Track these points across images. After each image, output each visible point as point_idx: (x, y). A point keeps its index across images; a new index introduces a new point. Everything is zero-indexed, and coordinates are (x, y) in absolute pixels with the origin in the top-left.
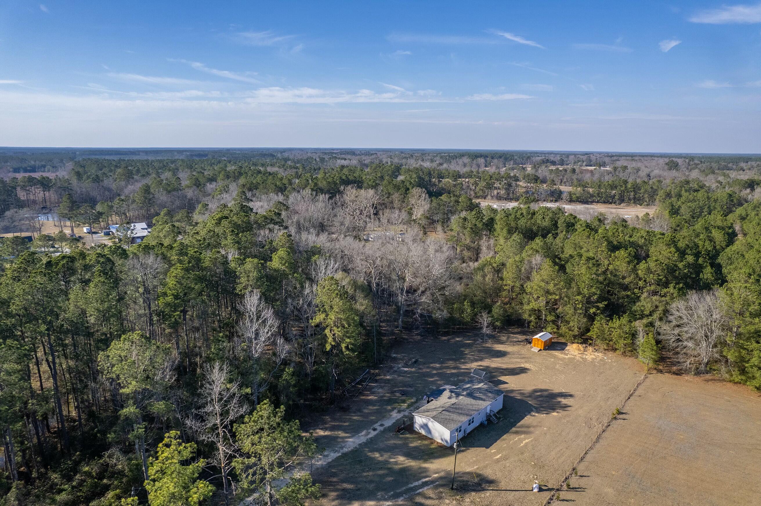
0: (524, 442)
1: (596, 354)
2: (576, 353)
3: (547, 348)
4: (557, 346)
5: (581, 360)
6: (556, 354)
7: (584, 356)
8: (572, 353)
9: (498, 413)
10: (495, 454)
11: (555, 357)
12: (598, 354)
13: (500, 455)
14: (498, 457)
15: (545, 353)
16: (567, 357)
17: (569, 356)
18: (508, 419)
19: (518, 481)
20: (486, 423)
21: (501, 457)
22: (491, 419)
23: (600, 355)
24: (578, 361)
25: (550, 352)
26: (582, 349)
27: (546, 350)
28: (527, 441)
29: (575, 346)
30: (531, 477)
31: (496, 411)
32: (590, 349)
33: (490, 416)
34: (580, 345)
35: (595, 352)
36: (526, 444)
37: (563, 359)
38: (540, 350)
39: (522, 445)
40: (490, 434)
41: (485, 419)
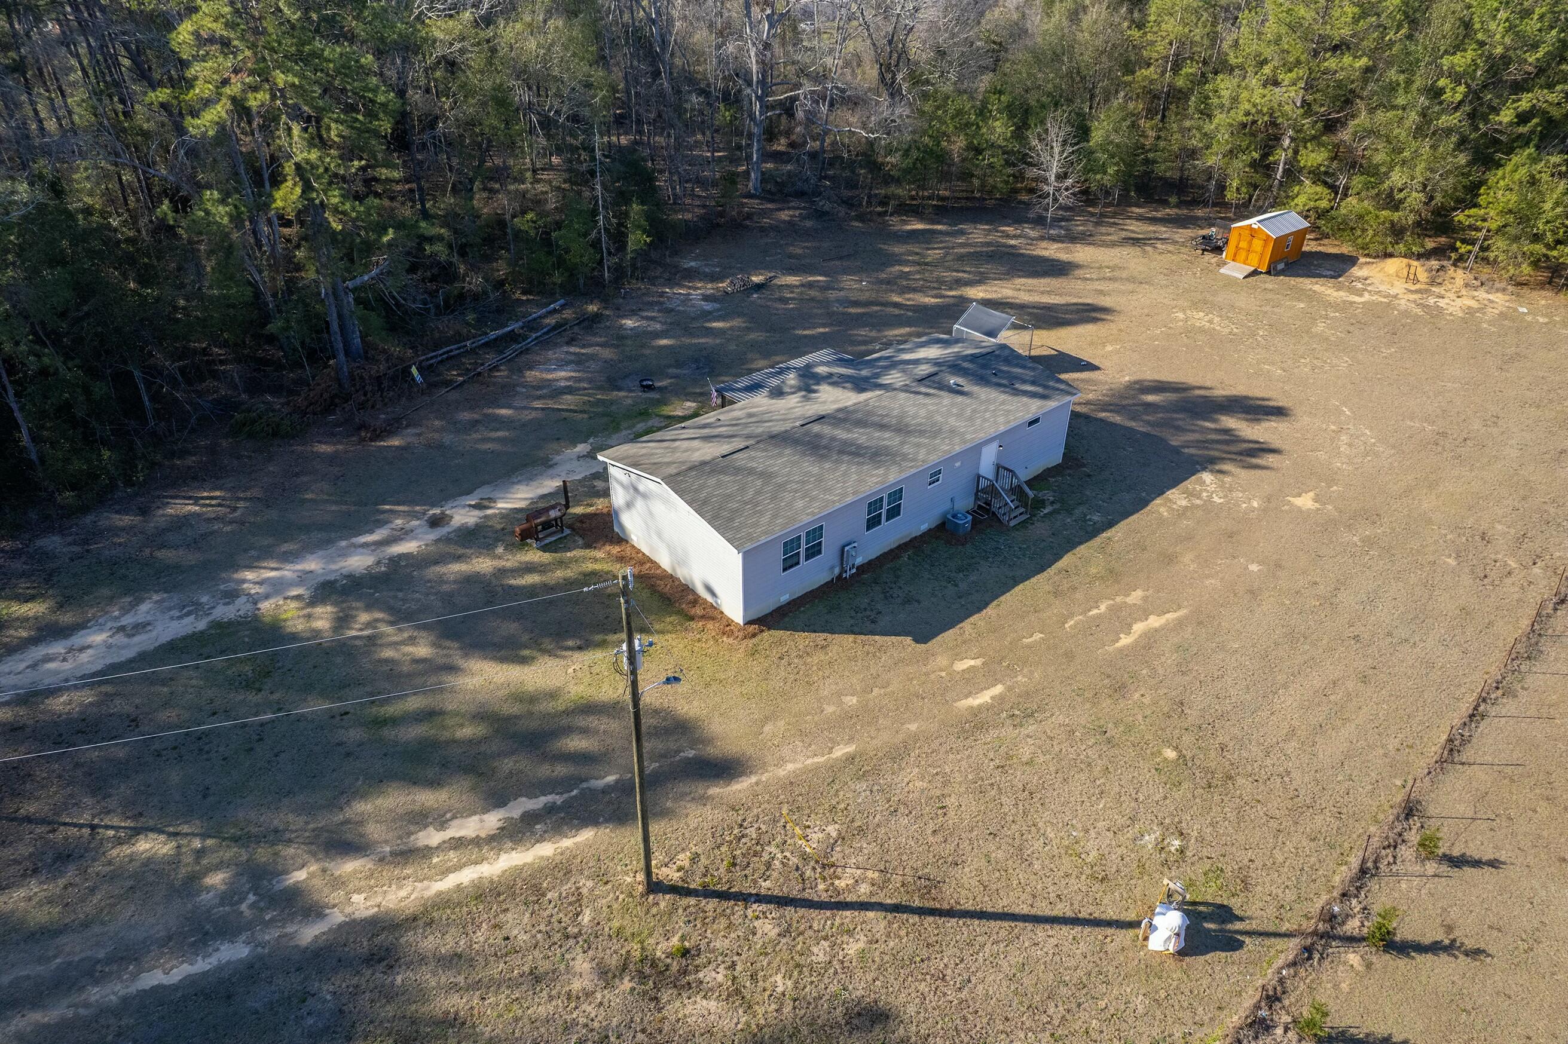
0: (1139, 628)
1: (1481, 294)
2: (1399, 288)
3: (1281, 266)
4: (1319, 266)
5: (1419, 311)
6: (1316, 288)
7: (1431, 301)
8: (1382, 288)
9: (1034, 482)
10: (971, 682)
11: (1312, 297)
12: (1491, 297)
13: (998, 689)
14: (984, 698)
15: (1271, 283)
16: (1357, 299)
17: (1367, 297)
18: (1078, 512)
19: (1067, 864)
20: (966, 522)
21: (1000, 699)
22: (996, 504)
23: (1499, 298)
24: (1406, 313)
25: (1293, 281)
26: (1423, 276)
27: (1278, 274)
28: (1154, 622)
29: (1394, 265)
30: (1149, 839)
31: (1024, 475)
32: (1460, 276)
33: (992, 490)
34: (1415, 263)
35: (1476, 288)
36: (1150, 639)
37: (1345, 307)
38: (1255, 273)
39: (1125, 641)
40: (973, 578)
41: (965, 503)
